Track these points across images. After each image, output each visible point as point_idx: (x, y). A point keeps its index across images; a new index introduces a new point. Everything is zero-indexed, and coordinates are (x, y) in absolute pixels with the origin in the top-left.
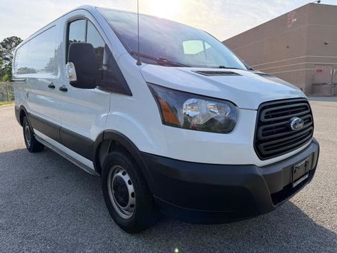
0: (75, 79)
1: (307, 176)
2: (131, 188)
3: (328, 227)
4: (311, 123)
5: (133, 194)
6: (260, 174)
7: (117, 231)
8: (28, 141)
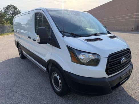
0: (39, 41)
1: (126, 79)
2: (60, 81)
3: (133, 97)
4: (130, 58)
5: (61, 83)
6: (107, 81)
7: (55, 94)
8: (20, 55)
